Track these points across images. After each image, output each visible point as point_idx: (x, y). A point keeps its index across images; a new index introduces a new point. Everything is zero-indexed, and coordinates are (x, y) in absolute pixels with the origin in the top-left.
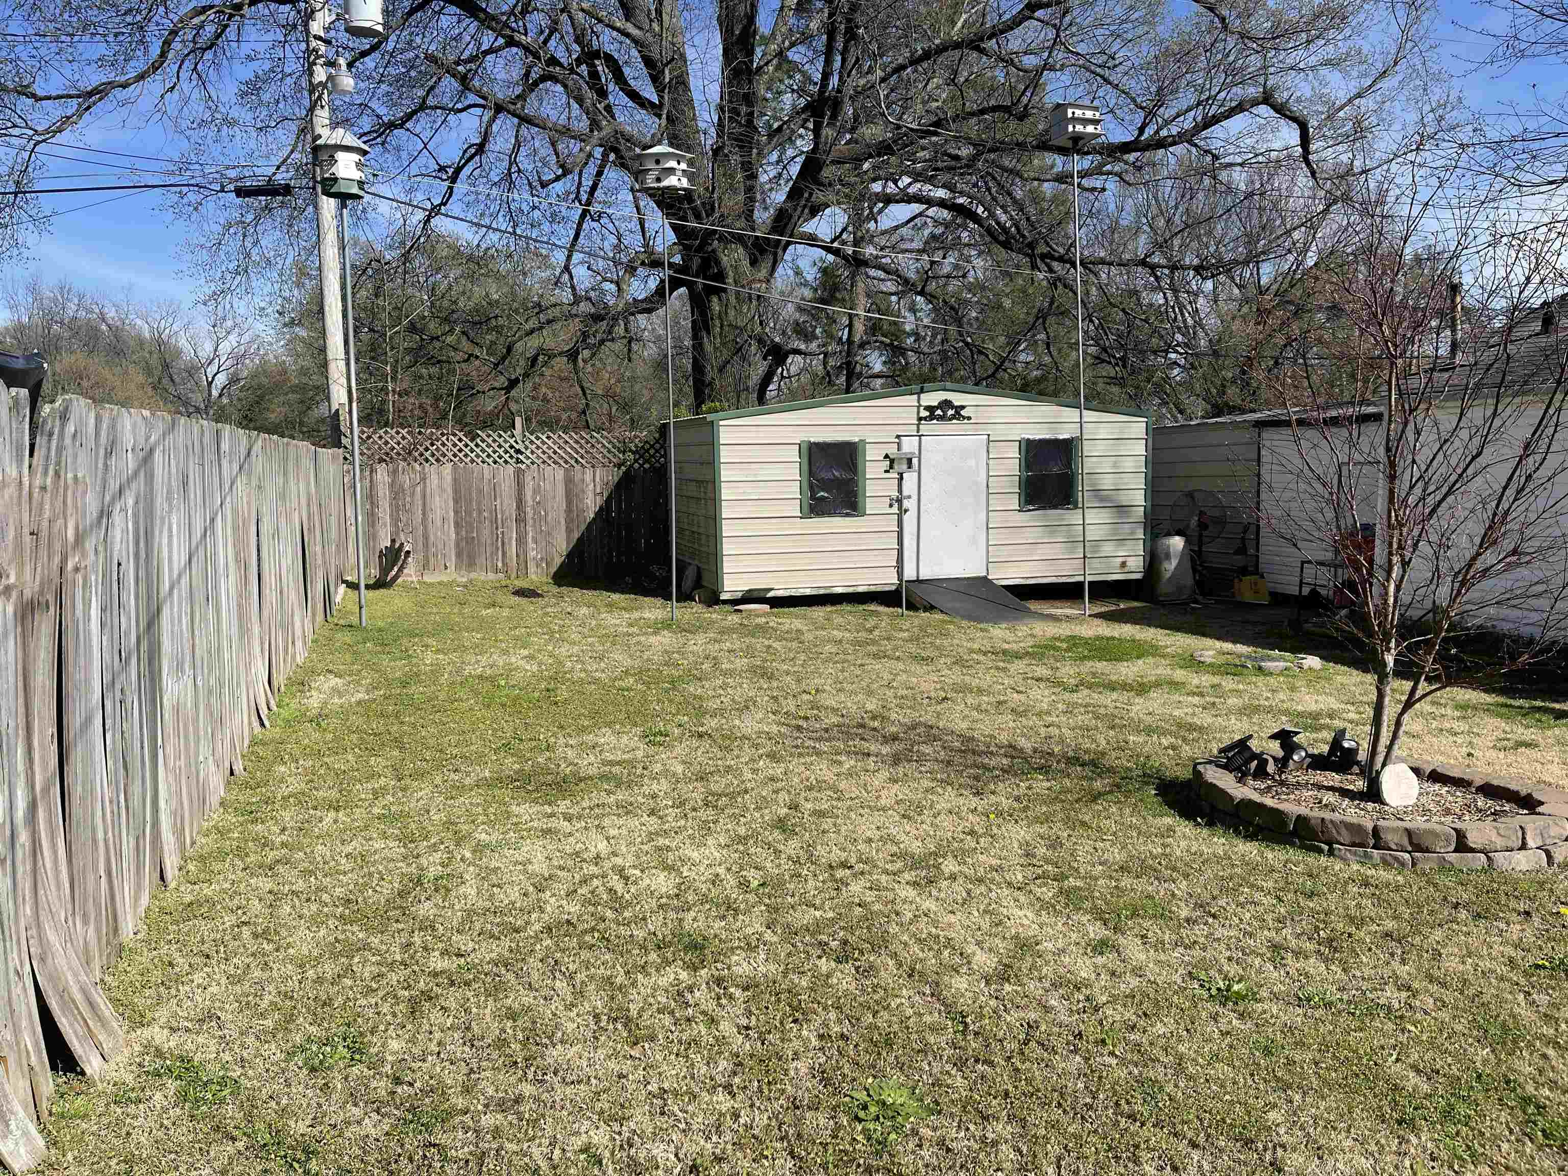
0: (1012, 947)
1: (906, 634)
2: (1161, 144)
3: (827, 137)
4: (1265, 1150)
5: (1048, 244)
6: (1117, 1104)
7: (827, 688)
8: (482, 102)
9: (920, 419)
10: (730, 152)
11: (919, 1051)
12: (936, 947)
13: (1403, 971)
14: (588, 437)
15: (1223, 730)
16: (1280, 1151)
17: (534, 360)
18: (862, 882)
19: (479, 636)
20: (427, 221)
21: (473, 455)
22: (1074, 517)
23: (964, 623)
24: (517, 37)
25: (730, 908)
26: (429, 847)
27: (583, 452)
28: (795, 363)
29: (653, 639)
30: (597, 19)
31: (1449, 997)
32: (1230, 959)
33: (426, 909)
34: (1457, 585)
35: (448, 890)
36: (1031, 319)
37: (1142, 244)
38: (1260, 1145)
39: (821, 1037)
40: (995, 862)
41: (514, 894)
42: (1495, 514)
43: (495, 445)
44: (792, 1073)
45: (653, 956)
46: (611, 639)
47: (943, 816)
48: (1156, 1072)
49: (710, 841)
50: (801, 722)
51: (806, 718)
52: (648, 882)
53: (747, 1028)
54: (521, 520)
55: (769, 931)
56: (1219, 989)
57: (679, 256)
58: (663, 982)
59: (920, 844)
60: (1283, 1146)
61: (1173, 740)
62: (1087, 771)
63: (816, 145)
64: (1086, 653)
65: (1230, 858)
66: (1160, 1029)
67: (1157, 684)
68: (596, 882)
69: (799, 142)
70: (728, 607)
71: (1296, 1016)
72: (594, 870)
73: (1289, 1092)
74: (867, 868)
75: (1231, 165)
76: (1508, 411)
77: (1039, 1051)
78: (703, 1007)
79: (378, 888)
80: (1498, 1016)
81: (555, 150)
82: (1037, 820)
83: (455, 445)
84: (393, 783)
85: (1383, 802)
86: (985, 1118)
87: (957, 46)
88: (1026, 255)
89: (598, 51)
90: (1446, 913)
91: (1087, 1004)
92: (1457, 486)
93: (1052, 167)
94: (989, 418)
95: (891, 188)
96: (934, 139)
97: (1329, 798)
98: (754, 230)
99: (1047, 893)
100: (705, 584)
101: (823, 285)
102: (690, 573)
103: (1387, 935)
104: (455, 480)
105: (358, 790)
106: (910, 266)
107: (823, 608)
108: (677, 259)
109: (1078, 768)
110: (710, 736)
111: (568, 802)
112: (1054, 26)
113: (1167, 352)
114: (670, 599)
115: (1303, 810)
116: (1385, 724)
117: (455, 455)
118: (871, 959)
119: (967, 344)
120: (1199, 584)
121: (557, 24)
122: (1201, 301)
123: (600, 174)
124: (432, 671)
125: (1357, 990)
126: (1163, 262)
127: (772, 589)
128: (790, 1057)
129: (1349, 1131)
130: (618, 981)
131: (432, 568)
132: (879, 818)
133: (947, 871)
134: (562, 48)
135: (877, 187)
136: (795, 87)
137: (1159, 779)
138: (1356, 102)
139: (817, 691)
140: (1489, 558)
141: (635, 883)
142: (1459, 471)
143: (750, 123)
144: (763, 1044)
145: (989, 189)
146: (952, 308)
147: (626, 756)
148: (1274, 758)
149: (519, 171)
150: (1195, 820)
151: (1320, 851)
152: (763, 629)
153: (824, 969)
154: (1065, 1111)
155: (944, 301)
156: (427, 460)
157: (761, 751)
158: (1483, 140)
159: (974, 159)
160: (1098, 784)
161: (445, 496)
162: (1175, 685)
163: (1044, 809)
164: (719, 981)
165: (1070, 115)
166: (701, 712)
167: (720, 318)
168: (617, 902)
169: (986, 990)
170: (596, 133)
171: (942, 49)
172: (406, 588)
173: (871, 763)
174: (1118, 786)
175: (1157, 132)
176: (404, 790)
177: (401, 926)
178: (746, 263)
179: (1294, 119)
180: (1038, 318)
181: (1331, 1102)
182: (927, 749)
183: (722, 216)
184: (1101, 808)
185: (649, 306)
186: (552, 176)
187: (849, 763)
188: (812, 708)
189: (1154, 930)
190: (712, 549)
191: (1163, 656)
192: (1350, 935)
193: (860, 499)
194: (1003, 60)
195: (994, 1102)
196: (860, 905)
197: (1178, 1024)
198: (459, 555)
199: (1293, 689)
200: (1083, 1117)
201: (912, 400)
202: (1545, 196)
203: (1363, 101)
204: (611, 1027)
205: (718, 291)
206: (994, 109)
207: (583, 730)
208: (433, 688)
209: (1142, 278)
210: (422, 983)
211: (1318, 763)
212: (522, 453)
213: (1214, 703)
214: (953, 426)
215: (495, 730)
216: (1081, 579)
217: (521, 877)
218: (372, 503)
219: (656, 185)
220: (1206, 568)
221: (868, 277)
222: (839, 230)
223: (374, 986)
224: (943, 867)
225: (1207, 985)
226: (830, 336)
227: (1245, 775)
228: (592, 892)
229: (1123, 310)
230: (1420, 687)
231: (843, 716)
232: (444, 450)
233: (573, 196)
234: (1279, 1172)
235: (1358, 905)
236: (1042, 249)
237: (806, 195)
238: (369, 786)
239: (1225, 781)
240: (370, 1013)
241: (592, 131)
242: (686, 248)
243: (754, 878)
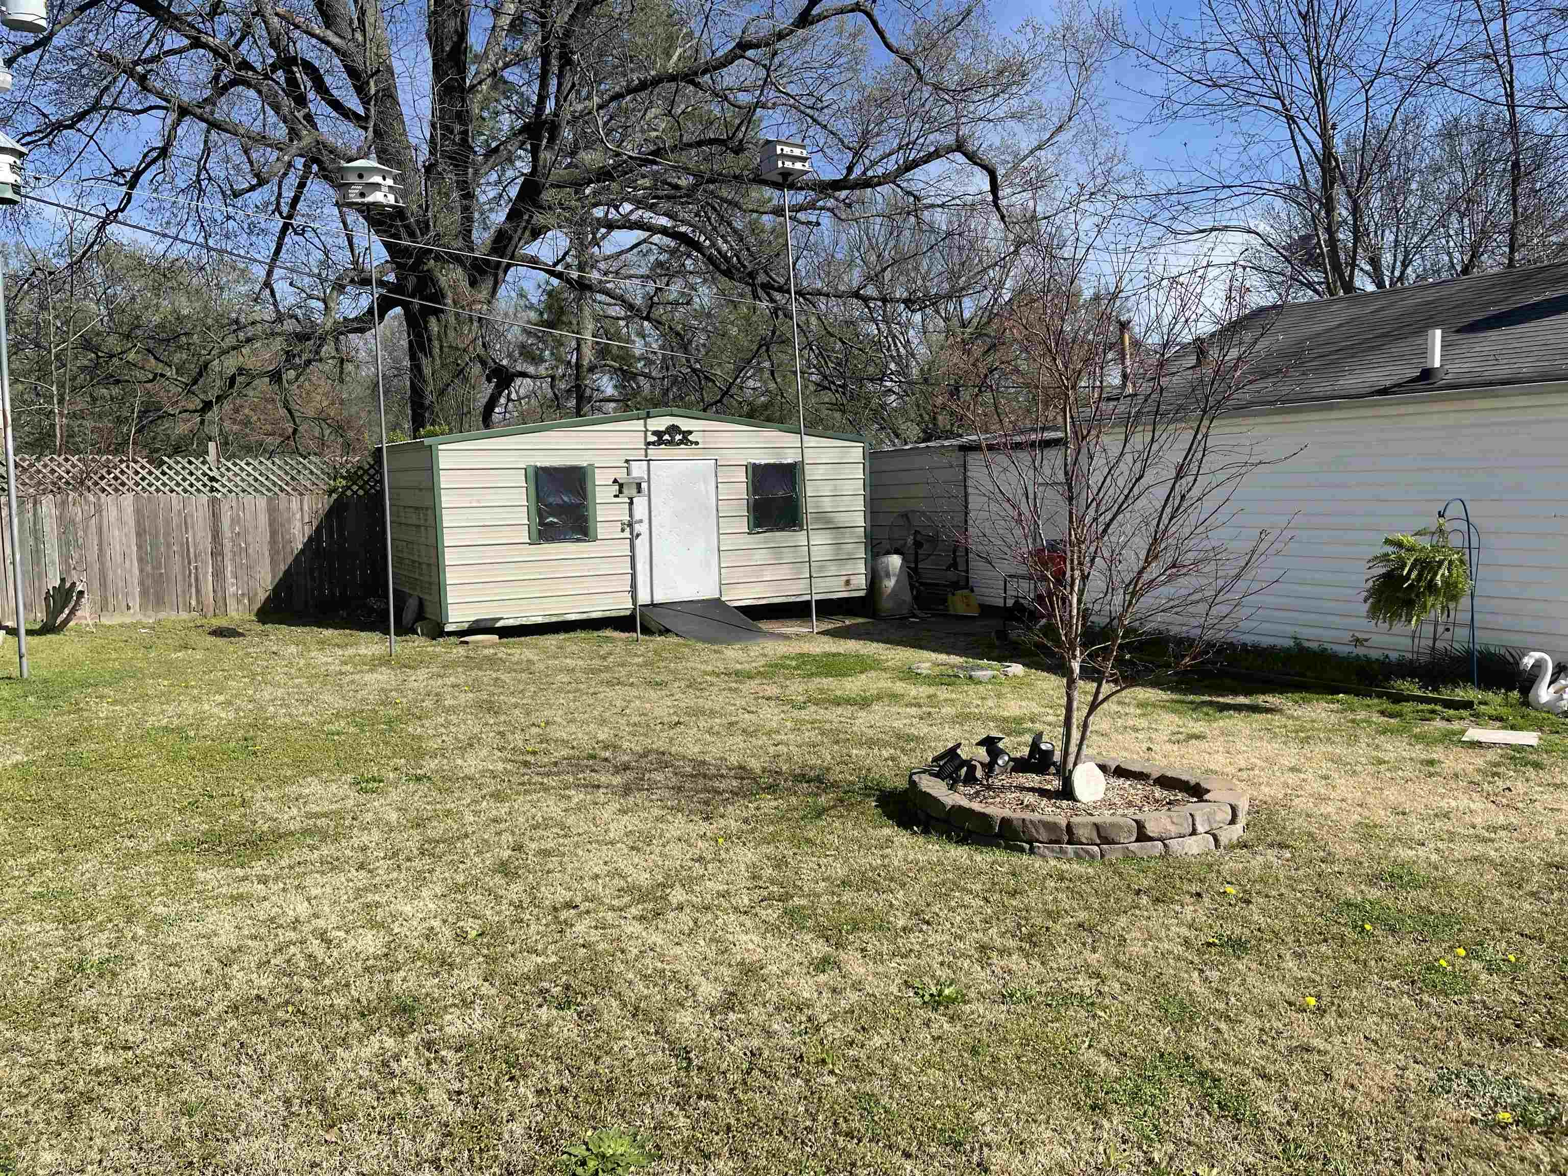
0: (737, 974)
1: (641, 659)
2: (867, 183)
3: (545, 159)
4: (973, 1151)
5: (768, 274)
6: (836, 1124)
7: (558, 720)
8: (164, 104)
9: (649, 444)
10: (444, 170)
11: (641, 1094)
12: (661, 982)
13: (1093, 958)
14: (293, 463)
15: (938, 739)
16: (985, 1150)
17: (232, 380)
18: (587, 921)
19: (166, 683)
20: (102, 227)
21: (158, 484)
22: (800, 538)
23: (699, 646)
24: (204, 38)
25: (445, 962)
26: (93, 927)
27: (288, 478)
28: (522, 386)
29: (368, 677)
30: (293, 24)
31: (1133, 979)
32: (942, 964)
33: (88, 999)
34: (1128, 597)
35: (114, 975)
36: (754, 347)
37: (855, 277)
38: (968, 1147)
39: (539, 1092)
40: (722, 888)
41: (195, 972)
42: (1156, 532)
43: (185, 473)
44: (506, 1136)
45: (356, 1025)
46: (321, 679)
47: (672, 845)
48: (873, 1086)
49: (425, 893)
50: (529, 758)
51: (534, 753)
52: (354, 943)
53: (459, 1093)
54: (217, 553)
55: (486, 984)
56: (932, 995)
57: (393, 275)
58: (366, 1053)
59: (648, 876)
60: (988, 1145)
61: (892, 751)
62: (813, 787)
63: (535, 168)
64: (814, 669)
65: (943, 864)
66: (877, 1041)
67: (879, 698)
68: (293, 949)
69: (518, 164)
70: (453, 639)
71: (999, 1013)
72: (292, 935)
73: (994, 1090)
74: (592, 906)
75: (932, 206)
76: (1164, 436)
77: (762, 1078)
78: (409, 1076)
79: (31, 979)
80: (1176, 995)
81: (249, 158)
82: (766, 841)
83: (137, 473)
84: (53, 856)
85: (1075, 800)
86: (707, 1157)
87: (672, 78)
88: (748, 284)
89: (295, 58)
90: (1130, 900)
91: (809, 1025)
92: (1125, 506)
93: (770, 200)
94: (715, 443)
95: (613, 214)
96: (655, 167)
97: (1030, 798)
98: (473, 250)
99: (771, 914)
100: (428, 616)
101: (549, 307)
102: (412, 604)
103: (1080, 926)
104: (138, 512)
105: (11, 867)
106: (637, 292)
107: (556, 636)
108: (391, 278)
109: (805, 785)
110: (429, 779)
111: (263, 862)
112: (764, 66)
113: (882, 380)
114: (388, 633)
115: (1007, 813)
116: (1075, 726)
117: (137, 484)
118: (594, 1002)
119: (694, 370)
120: (916, 598)
121: (249, 27)
122: (911, 333)
123: (302, 185)
124: (107, 725)
125: (1054, 981)
126: (875, 294)
127: (502, 618)
128: (505, 1119)
129: (1048, 1122)
130: (315, 1057)
131: (111, 608)
132: (606, 852)
133: (674, 901)
134: (256, 51)
135: (599, 212)
136: (513, 108)
137: (880, 790)
138: (1037, 153)
139: (547, 723)
140: (1154, 570)
141: (339, 946)
142: (1126, 492)
143: (464, 141)
144: (476, 1108)
145: (709, 219)
146: (678, 334)
147: (334, 807)
148: (981, 763)
149: (210, 179)
150: (912, 829)
151: (1022, 850)
152: (492, 661)
153: (544, 1017)
154: (786, 1138)
155: (670, 327)
156: (103, 490)
157: (484, 791)
158: (1144, 193)
159: (693, 188)
160: (823, 800)
161: (126, 530)
162: (894, 697)
163: (771, 828)
164: (429, 1045)
165: (779, 152)
166: (420, 754)
167: (440, 339)
168: (317, 969)
169: (711, 1021)
170: (295, 142)
171: (657, 81)
172: (80, 633)
173: (600, 795)
174: (841, 801)
175: (864, 173)
176: (66, 863)
177: (57, 1020)
178: (464, 284)
179: (984, 167)
180: (760, 346)
181: (1031, 1095)
182: (658, 776)
183: (438, 235)
184: (825, 823)
185: (361, 325)
186: (246, 185)
187: (577, 797)
188: (541, 742)
189: (873, 943)
190: (435, 579)
191: (885, 670)
192: (1048, 929)
193: (591, 524)
194: (717, 95)
195: (716, 1138)
196: (584, 946)
197: (894, 1034)
198: (144, 593)
199: (999, 696)
200: (803, 1142)
201: (638, 425)
202: (1197, 243)
203: (1043, 153)
204: (304, 1110)
205: (437, 312)
206: (711, 142)
207: (283, 781)
208: (108, 744)
209: (857, 309)
210: (82, 1083)
211: (1021, 766)
212: (217, 481)
213: (929, 713)
214: (682, 451)
215: (180, 788)
216: (808, 598)
217: (205, 952)
218: (36, 538)
219: (359, 200)
220: (922, 584)
221: (594, 301)
222: (561, 254)
223: (24, 1091)
224: (670, 898)
225: (921, 992)
226: (559, 359)
227: (956, 781)
228: (289, 961)
229: (840, 339)
230: (1102, 690)
231: (573, 748)
232: (124, 478)
233: (271, 208)
234: (986, 1172)
235: (1055, 900)
236: (762, 278)
237: (526, 217)
238: (24, 861)
239: (936, 788)
240: (19, 1123)
241: (291, 140)
242: (400, 266)
243: (472, 927)
